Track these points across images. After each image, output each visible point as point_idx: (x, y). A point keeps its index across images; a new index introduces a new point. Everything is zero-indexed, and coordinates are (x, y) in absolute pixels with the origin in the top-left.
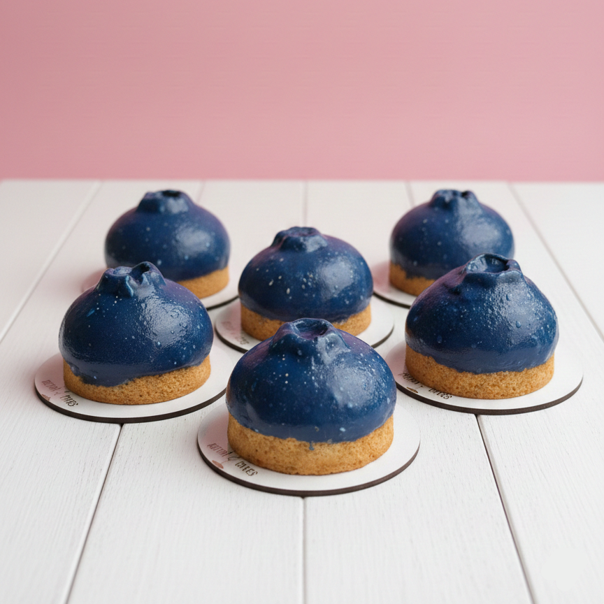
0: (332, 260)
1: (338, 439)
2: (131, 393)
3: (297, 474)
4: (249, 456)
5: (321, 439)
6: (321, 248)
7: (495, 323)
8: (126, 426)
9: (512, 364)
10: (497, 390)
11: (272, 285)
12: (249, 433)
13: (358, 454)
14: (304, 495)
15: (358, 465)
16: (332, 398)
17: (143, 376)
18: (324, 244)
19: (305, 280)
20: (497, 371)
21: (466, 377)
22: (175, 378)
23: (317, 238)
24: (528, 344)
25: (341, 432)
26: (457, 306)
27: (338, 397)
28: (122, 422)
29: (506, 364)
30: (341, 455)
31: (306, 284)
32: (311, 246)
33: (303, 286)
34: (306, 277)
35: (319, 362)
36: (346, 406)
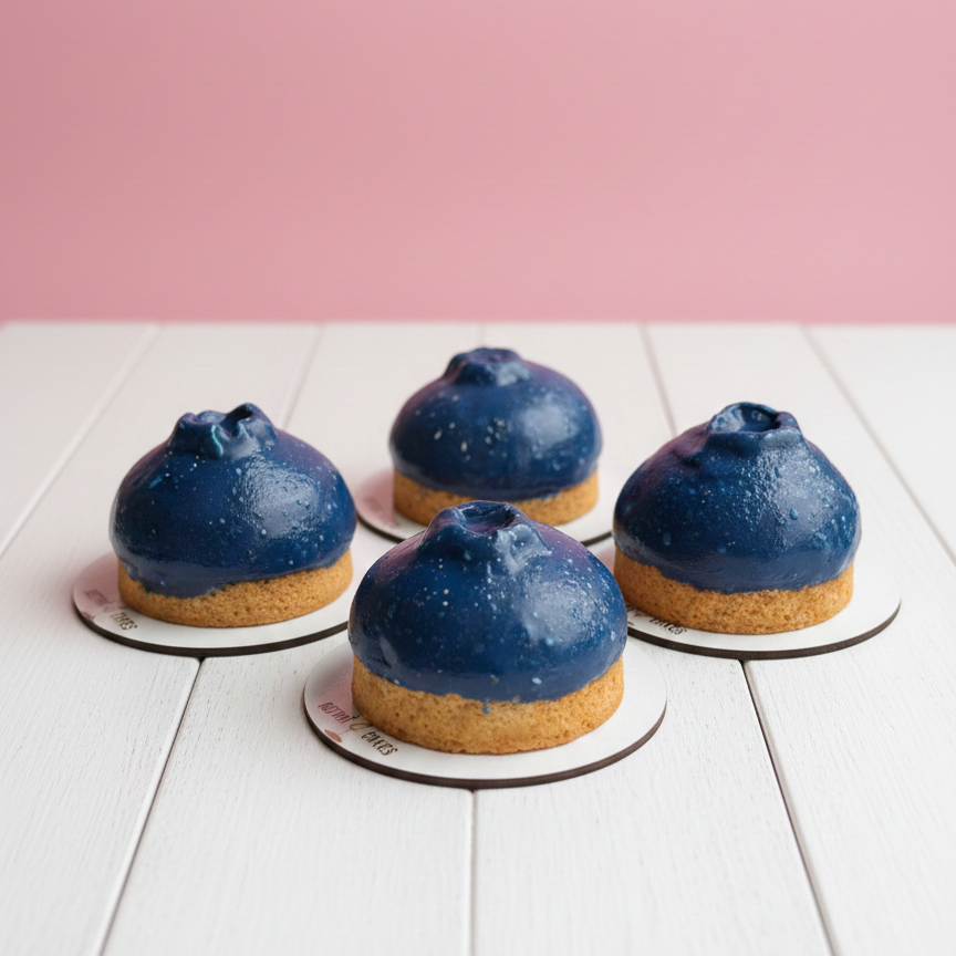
0: (536, 400)
1: (529, 696)
2: (220, 609)
3: (463, 752)
4: (384, 722)
5: (502, 696)
6: (520, 380)
7: (756, 514)
8: (208, 660)
9: (784, 578)
10: (757, 619)
11: (441, 438)
12: (384, 686)
13: (563, 722)
14: (473, 786)
15: (563, 738)
16: (519, 629)
17: (239, 582)
18: (526, 374)
19: (490, 430)
20: (757, 589)
21: (711, 599)
22: (291, 585)
23: (514, 365)
24: (808, 546)
25: (535, 684)
26: (695, 486)
27: (531, 628)
28: (201, 655)
29: (773, 578)
30: (533, 721)
31: (493, 437)
32: (505, 377)
33: (488, 440)
34: (494, 425)
35: (500, 570)
36: (542, 642)
